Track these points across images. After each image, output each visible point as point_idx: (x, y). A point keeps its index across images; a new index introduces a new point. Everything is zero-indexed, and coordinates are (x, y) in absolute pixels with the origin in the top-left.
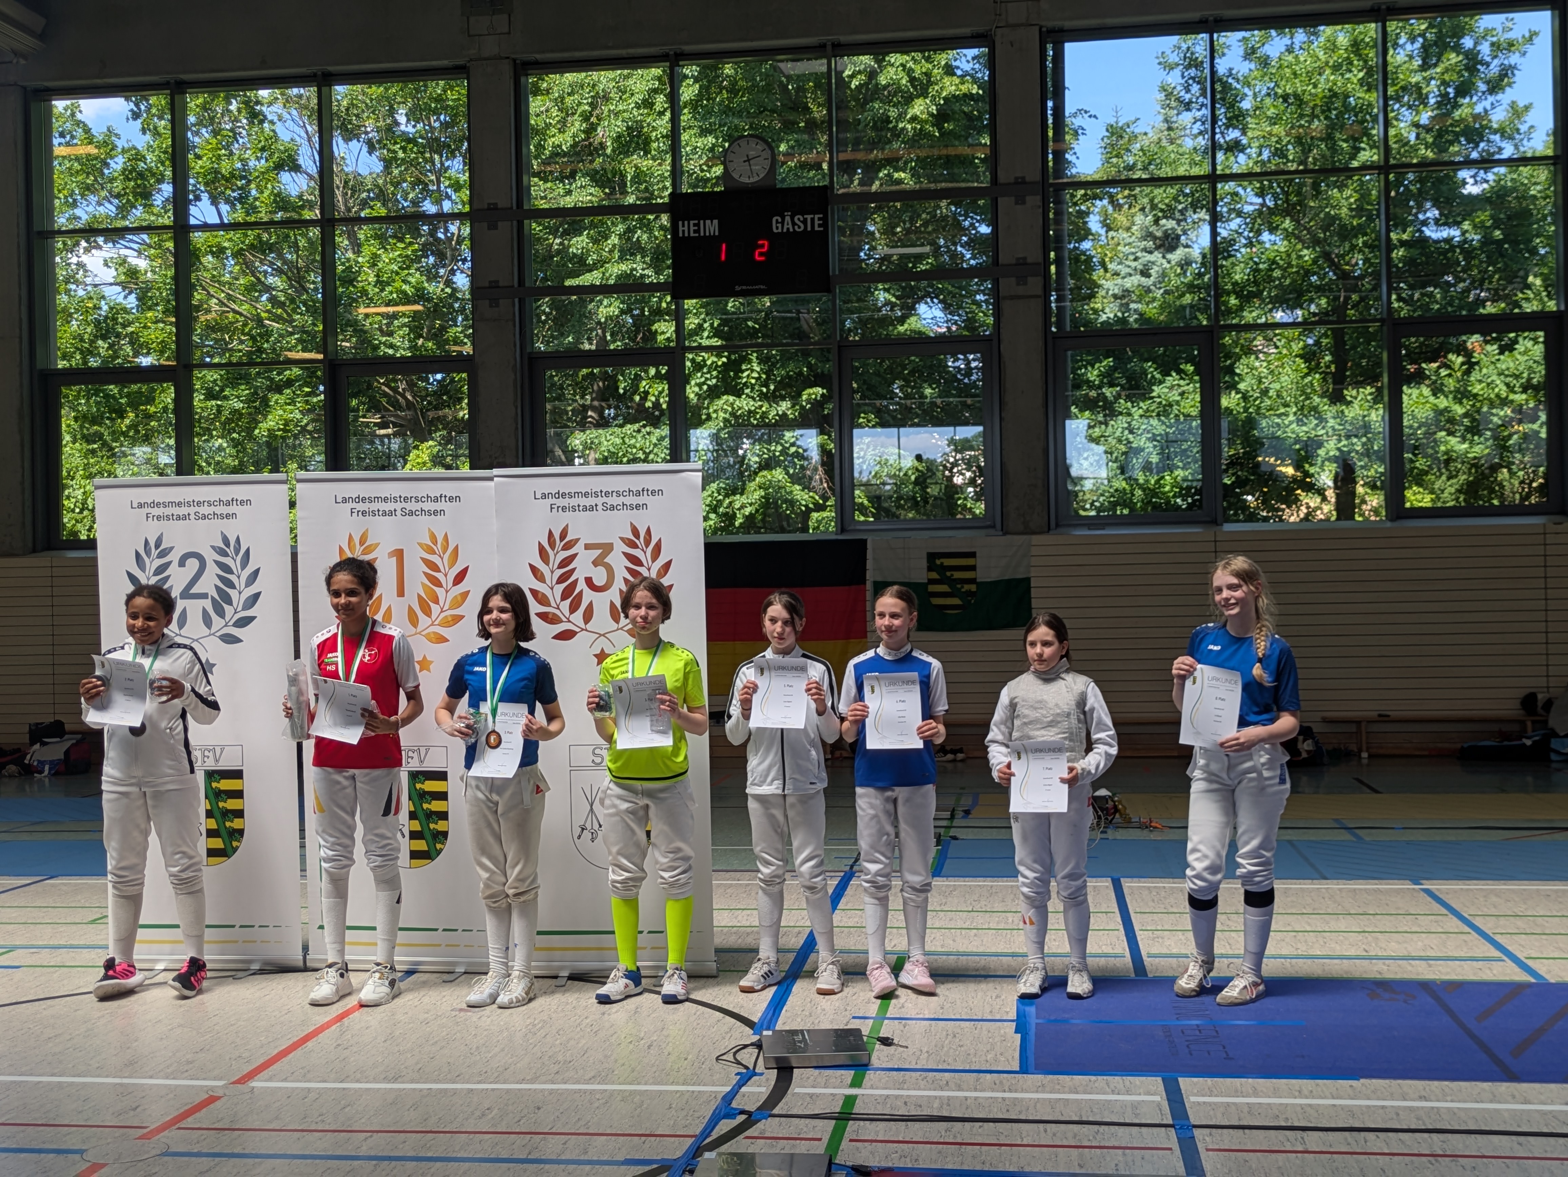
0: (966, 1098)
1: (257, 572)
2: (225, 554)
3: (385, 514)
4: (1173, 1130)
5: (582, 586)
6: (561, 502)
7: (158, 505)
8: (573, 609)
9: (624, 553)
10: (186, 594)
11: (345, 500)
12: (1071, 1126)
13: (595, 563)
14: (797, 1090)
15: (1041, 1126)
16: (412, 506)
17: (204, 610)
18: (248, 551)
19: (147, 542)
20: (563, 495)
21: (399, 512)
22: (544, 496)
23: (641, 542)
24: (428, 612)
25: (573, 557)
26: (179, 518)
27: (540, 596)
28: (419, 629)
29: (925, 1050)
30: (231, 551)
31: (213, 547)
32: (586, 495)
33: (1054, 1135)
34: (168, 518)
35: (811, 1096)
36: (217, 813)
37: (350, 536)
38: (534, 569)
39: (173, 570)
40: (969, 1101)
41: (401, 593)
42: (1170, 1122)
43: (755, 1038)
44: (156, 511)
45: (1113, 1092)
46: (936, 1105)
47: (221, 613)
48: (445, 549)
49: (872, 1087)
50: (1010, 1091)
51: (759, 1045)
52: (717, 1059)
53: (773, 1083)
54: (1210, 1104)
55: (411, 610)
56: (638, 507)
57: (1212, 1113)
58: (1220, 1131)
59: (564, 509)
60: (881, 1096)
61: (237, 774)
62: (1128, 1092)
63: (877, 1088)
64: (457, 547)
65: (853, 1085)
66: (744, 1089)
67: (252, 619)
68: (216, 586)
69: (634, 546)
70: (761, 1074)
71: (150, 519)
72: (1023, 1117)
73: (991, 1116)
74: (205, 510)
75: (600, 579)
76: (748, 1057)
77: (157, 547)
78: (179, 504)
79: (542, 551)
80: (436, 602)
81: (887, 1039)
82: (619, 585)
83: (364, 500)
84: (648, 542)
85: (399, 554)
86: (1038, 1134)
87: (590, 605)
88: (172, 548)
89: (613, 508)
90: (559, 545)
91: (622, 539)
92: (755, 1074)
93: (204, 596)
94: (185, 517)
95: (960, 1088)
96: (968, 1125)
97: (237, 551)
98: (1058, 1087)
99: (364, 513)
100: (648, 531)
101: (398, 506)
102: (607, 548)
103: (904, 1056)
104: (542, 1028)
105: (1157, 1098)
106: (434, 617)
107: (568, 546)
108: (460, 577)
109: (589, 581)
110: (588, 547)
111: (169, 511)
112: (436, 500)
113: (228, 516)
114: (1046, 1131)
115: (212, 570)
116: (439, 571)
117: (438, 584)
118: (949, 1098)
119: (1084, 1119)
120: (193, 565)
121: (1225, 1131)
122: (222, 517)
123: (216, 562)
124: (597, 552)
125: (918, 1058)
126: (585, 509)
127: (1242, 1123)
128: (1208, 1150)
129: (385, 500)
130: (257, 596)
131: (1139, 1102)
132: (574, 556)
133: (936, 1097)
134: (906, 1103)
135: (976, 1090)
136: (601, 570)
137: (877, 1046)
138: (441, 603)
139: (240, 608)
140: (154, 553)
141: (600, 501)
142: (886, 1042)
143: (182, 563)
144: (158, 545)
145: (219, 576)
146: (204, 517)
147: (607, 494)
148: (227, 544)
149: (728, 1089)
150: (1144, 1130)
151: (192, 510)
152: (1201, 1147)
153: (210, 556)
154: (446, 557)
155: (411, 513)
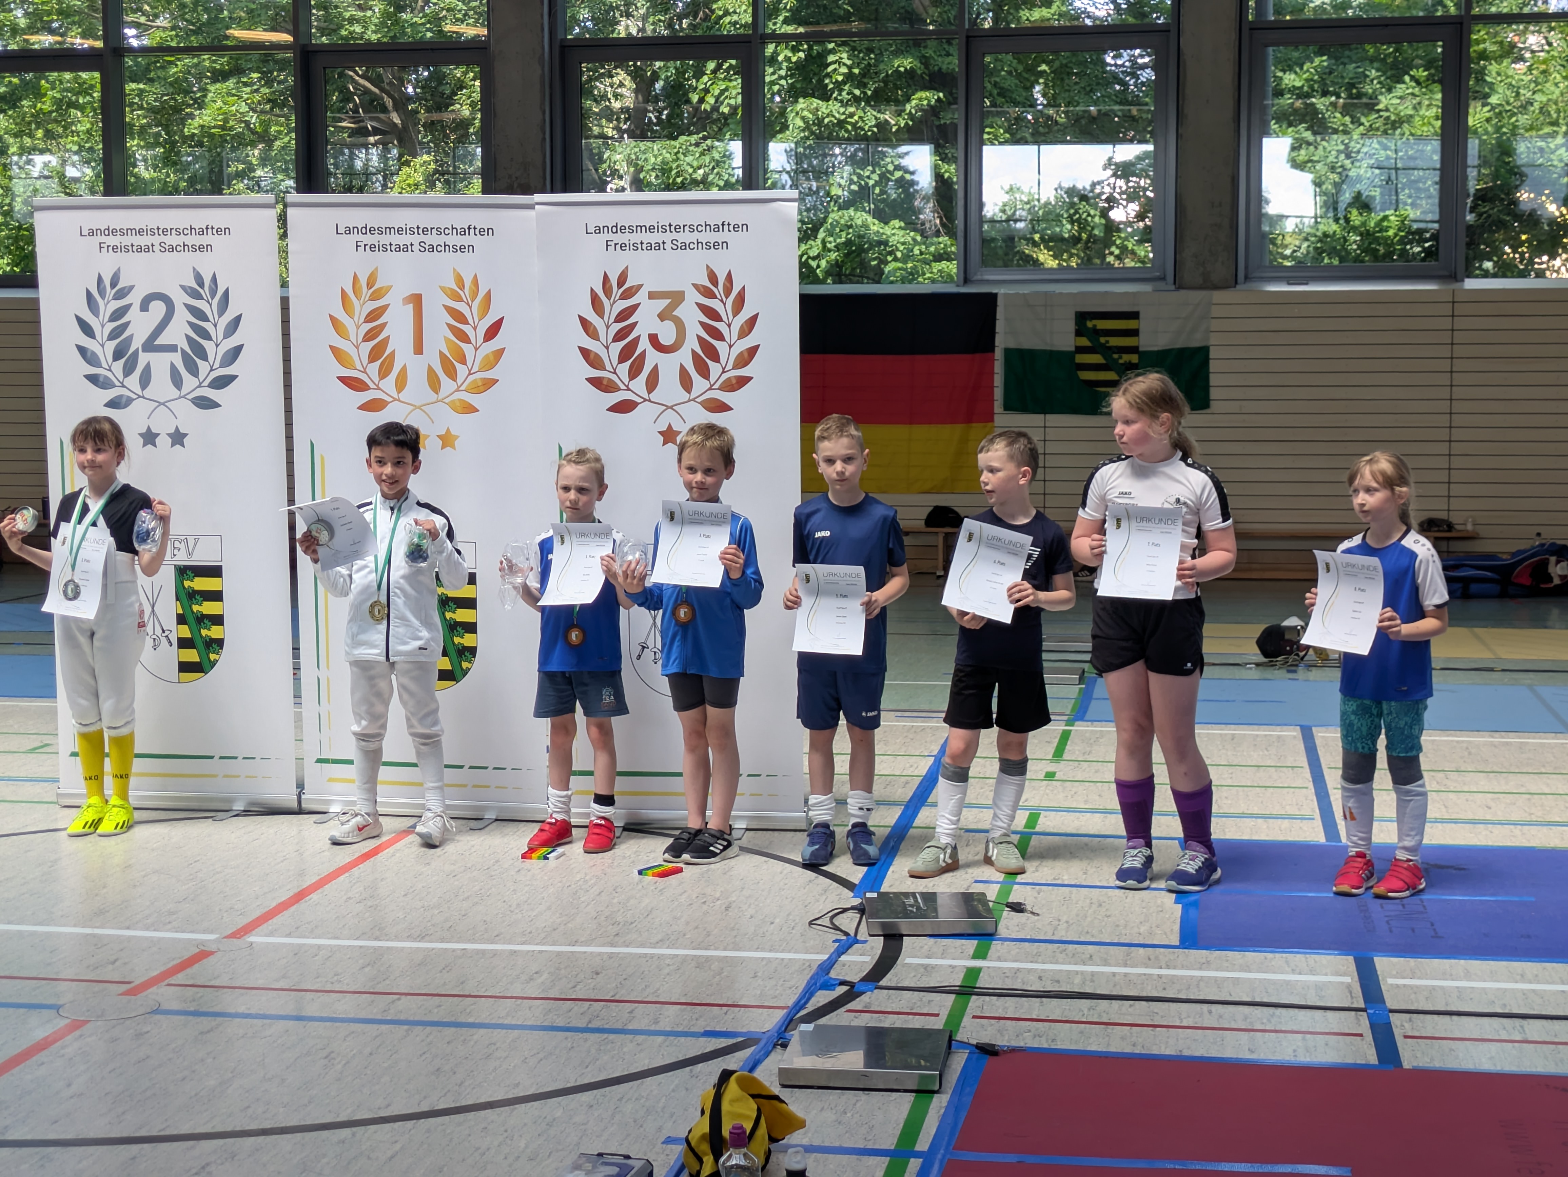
0: (1114, 974)
1: (238, 319)
2: (199, 297)
3: (399, 249)
4: (1365, 1014)
5: (644, 344)
6: (620, 238)
7: (114, 232)
8: (634, 373)
9: (698, 304)
10: (150, 346)
11: (349, 231)
12: (1241, 1008)
13: (662, 317)
14: (908, 961)
15: (1205, 1007)
16: (433, 239)
17: (173, 366)
18: (226, 293)
19: (100, 279)
20: (623, 229)
21: (416, 247)
22: (598, 230)
23: (719, 291)
24: (452, 374)
25: (633, 309)
26: (140, 249)
27: (592, 356)
28: (442, 395)
29: (1064, 918)
30: (205, 292)
31: (183, 287)
32: (651, 229)
33: (1221, 1017)
34: (126, 249)
35: (926, 967)
36: (191, 619)
37: (355, 276)
38: (584, 322)
39: (134, 315)
40: (1117, 977)
41: (419, 349)
42: (1362, 1006)
43: (857, 902)
44: (112, 240)
45: (1293, 971)
46: (1077, 980)
47: (193, 371)
48: (475, 294)
49: (999, 959)
50: (1168, 967)
51: (861, 910)
52: (811, 923)
53: (879, 952)
54: (1411, 987)
55: (431, 371)
56: (716, 245)
57: (1413, 996)
58: (1421, 1016)
59: (623, 246)
60: (1010, 969)
61: (215, 571)
62: (1312, 972)
63: (1005, 961)
64: (489, 292)
65: (976, 956)
66: (843, 958)
67: (233, 378)
68: (187, 337)
69: (711, 295)
70: (865, 942)
71: (104, 250)
72: (1182, 996)
73: (1144, 994)
74: (173, 240)
75: (667, 337)
76: (848, 922)
77: (113, 285)
78: (140, 232)
79: (595, 300)
80: (463, 361)
81: (1020, 904)
82: (691, 344)
83: (372, 230)
84: (728, 291)
85: (416, 300)
86: (1201, 1015)
87: (656, 368)
88: (132, 288)
89: (684, 247)
90: (616, 292)
91: (696, 286)
92: (857, 942)
93: (172, 348)
94: (149, 249)
95: (1106, 963)
96: (1116, 1004)
97: (213, 293)
98: (1226, 964)
99: (372, 248)
100: (729, 277)
101: (416, 239)
102: (677, 298)
103: (1039, 925)
104: (595, 884)
105: (1348, 979)
106: (460, 380)
107: (628, 294)
108: (493, 331)
109: (654, 339)
110: (652, 296)
111: (127, 240)
112: (463, 232)
113: (201, 248)
114: (1210, 1012)
115: (182, 316)
116: (466, 322)
117: (465, 339)
118: (1093, 974)
119: (1258, 1000)
120: (158, 309)
121: (1428, 1017)
122: (194, 249)
123: (189, 307)
124: (664, 303)
125: (1056, 929)
126: (650, 247)
127: (1449, 1009)
128: (1406, 1037)
129: (399, 231)
130: (237, 350)
131: (1325, 984)
132: (635, 307)
133: (1077, 972)
134: (1040, 978)
135: (1126, 965)
136: (669, 326)
137: (1005, 914)
138: (469, 363)
139: (217, 365)
140: (110, 293)
141: (668, 237)
142: (1017, 908)
143: (144, 307)
144: (114, 283)
145: (189, 323)
146: (172, 249)
147: (677, 228)
148: (201, 284)
149: (825, 957)
150: (1329, 1014)
151: (156, 240)
152: (1398, 1033)
153: (180, 299)
154: (476, 305)
155: (432, 249)
